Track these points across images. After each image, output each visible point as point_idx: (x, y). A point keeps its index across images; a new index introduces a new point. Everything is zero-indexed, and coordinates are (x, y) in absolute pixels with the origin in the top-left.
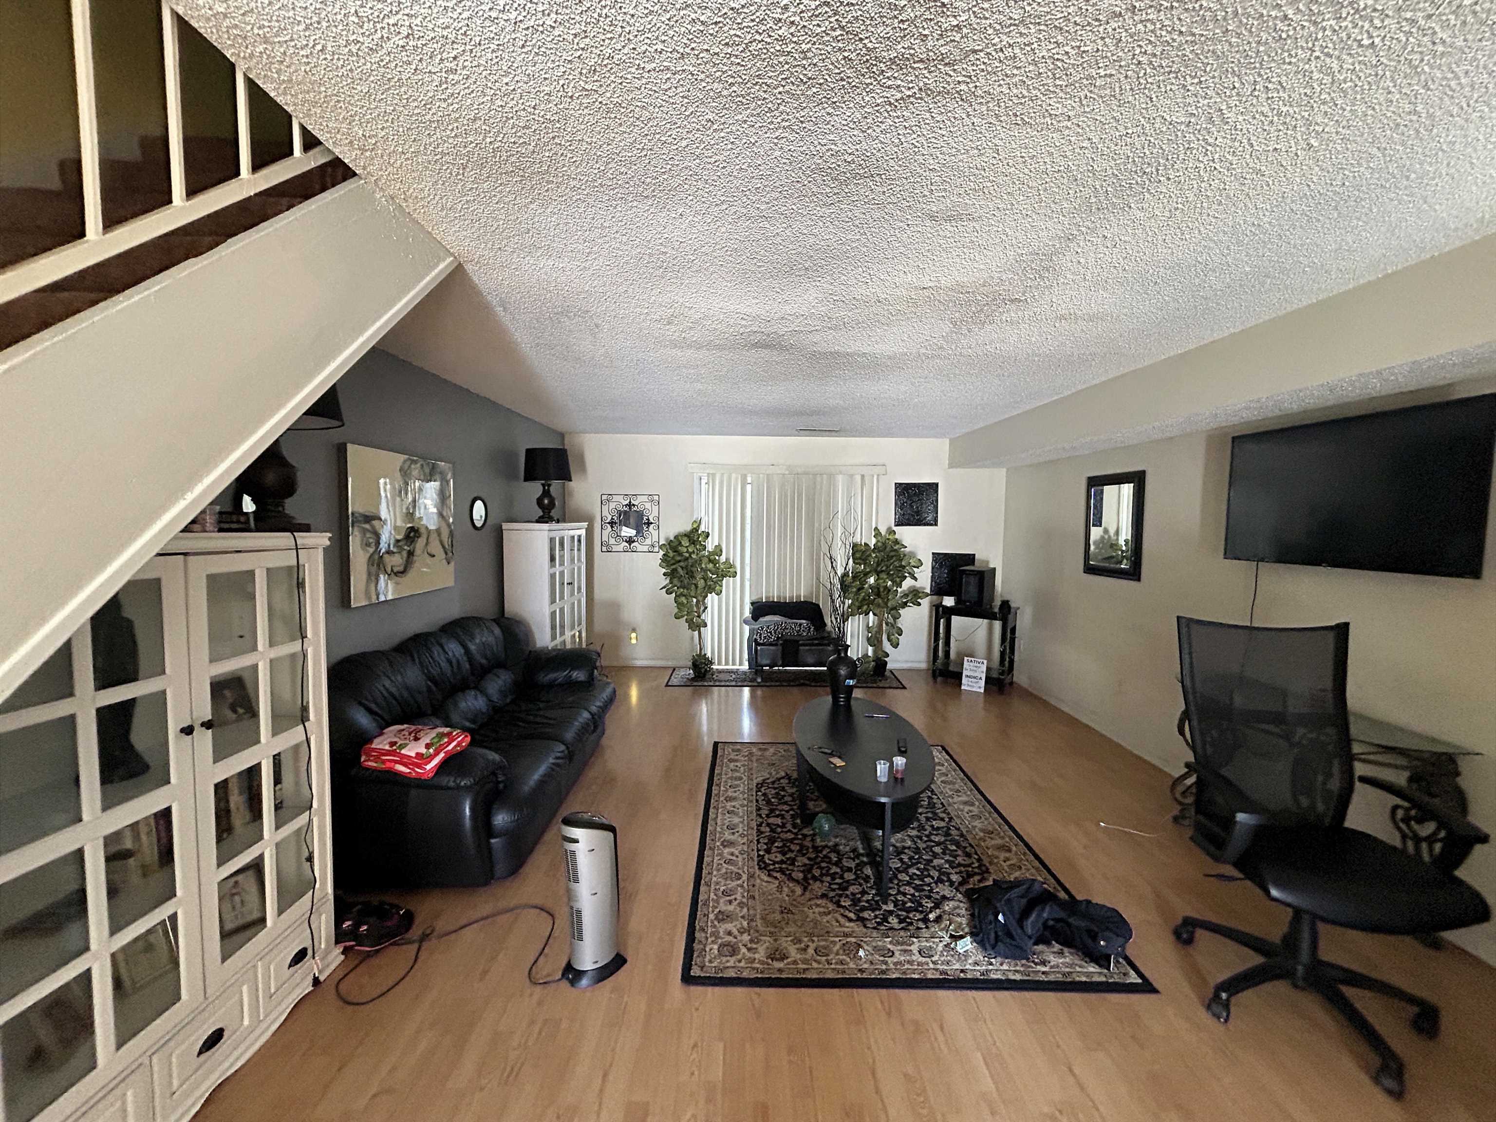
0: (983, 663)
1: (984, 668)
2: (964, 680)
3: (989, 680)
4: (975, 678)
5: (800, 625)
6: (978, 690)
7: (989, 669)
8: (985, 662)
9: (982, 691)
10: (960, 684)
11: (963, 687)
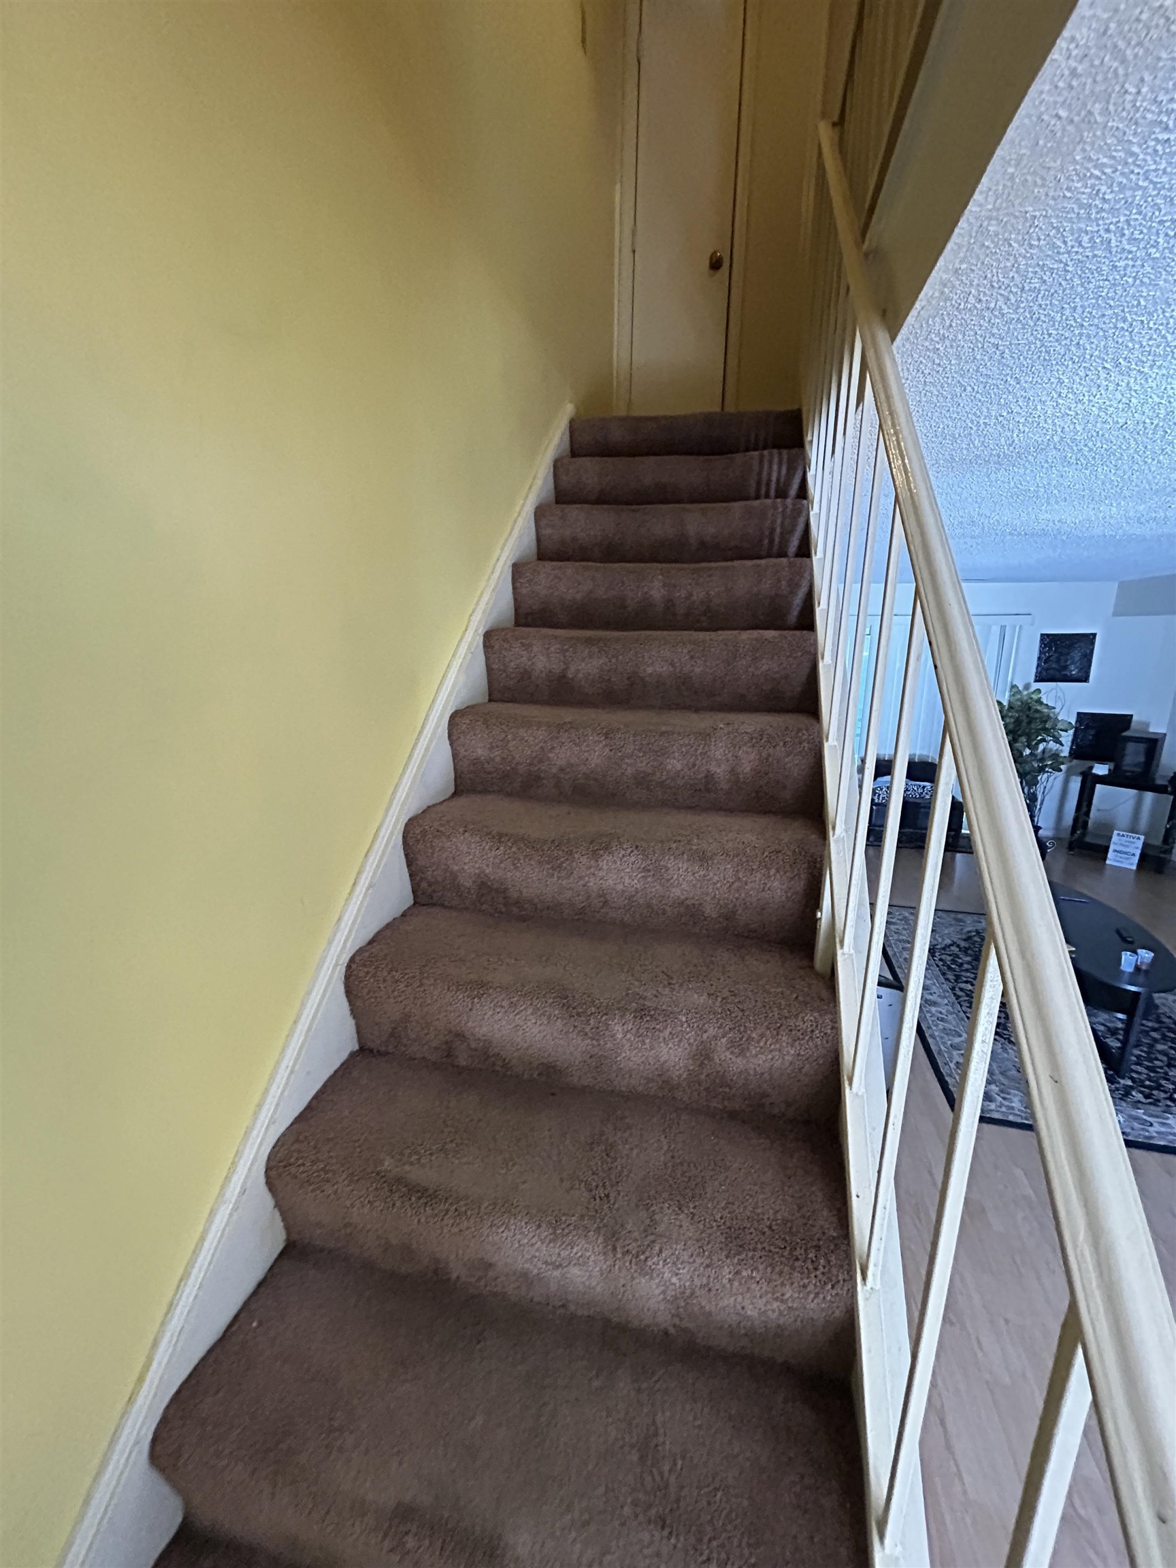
0: (1139, 838)
1: (1140, 844)
2: (1110, 854)
3: (1144, 857)
4: (1126, 853)
5: (924, 787)
6: (1129, 867)
7: (1145, 845)
8: (1142, 837)
9: (1134, 867)
10: (1105, 859)
11: (1108, 862)
